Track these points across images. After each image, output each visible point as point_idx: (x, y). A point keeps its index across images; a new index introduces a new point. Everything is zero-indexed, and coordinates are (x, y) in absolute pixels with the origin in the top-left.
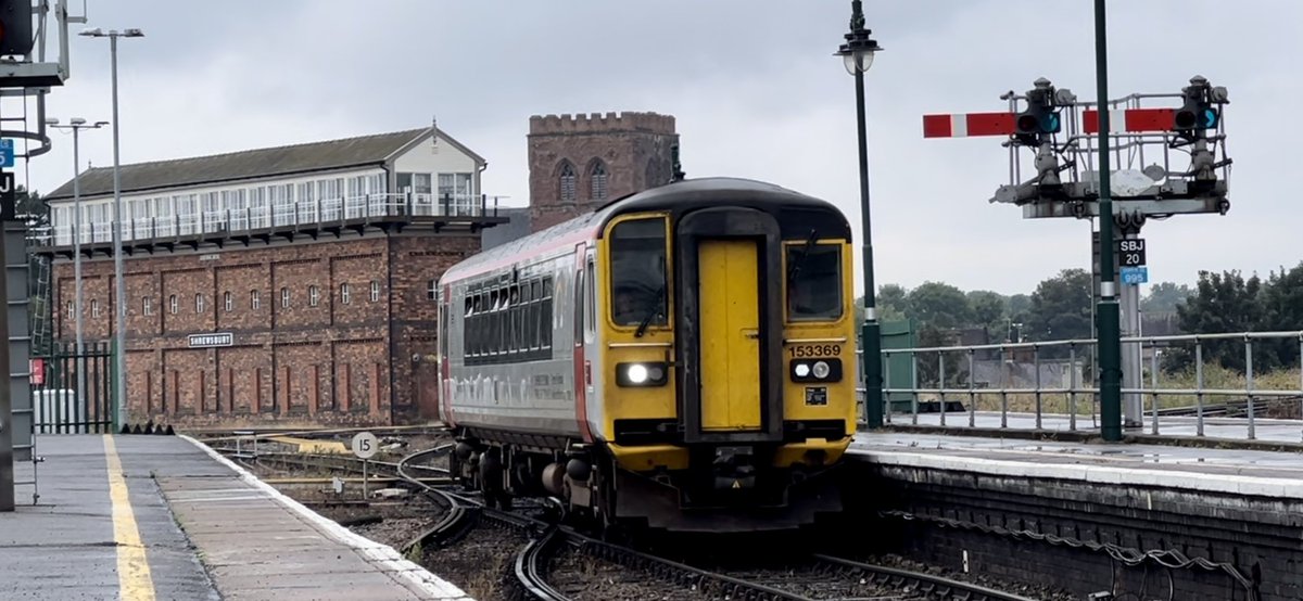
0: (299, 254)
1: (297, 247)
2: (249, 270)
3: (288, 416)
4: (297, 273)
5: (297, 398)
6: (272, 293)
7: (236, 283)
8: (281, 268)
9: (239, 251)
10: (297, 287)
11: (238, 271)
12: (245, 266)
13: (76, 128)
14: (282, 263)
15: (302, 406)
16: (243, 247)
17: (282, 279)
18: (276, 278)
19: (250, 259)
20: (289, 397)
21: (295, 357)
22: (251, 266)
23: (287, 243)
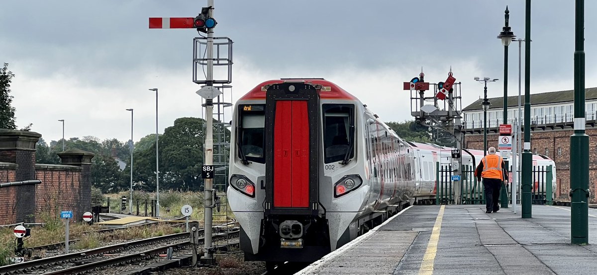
0: (566, 134)
1: (565, 131)
2: (544, 140)
3: (560, 198)
4: (565, 142)
5: (563, 191)
6: (554, 149)
7: (539, 145)
8: (558, 139)
9: (540, 133)
10: (565, 147)
11: (540, 140)
12: (543, 138)
13: (486, 81)
14: (558, 137)
15: (566, 194)
16: (542, 131)
17: (558, 144)
18: (556, 143)
19: (545, 136)
20: (560, 191)
21: (563, 175)
22: (545, 138)
23: (561, 130)
